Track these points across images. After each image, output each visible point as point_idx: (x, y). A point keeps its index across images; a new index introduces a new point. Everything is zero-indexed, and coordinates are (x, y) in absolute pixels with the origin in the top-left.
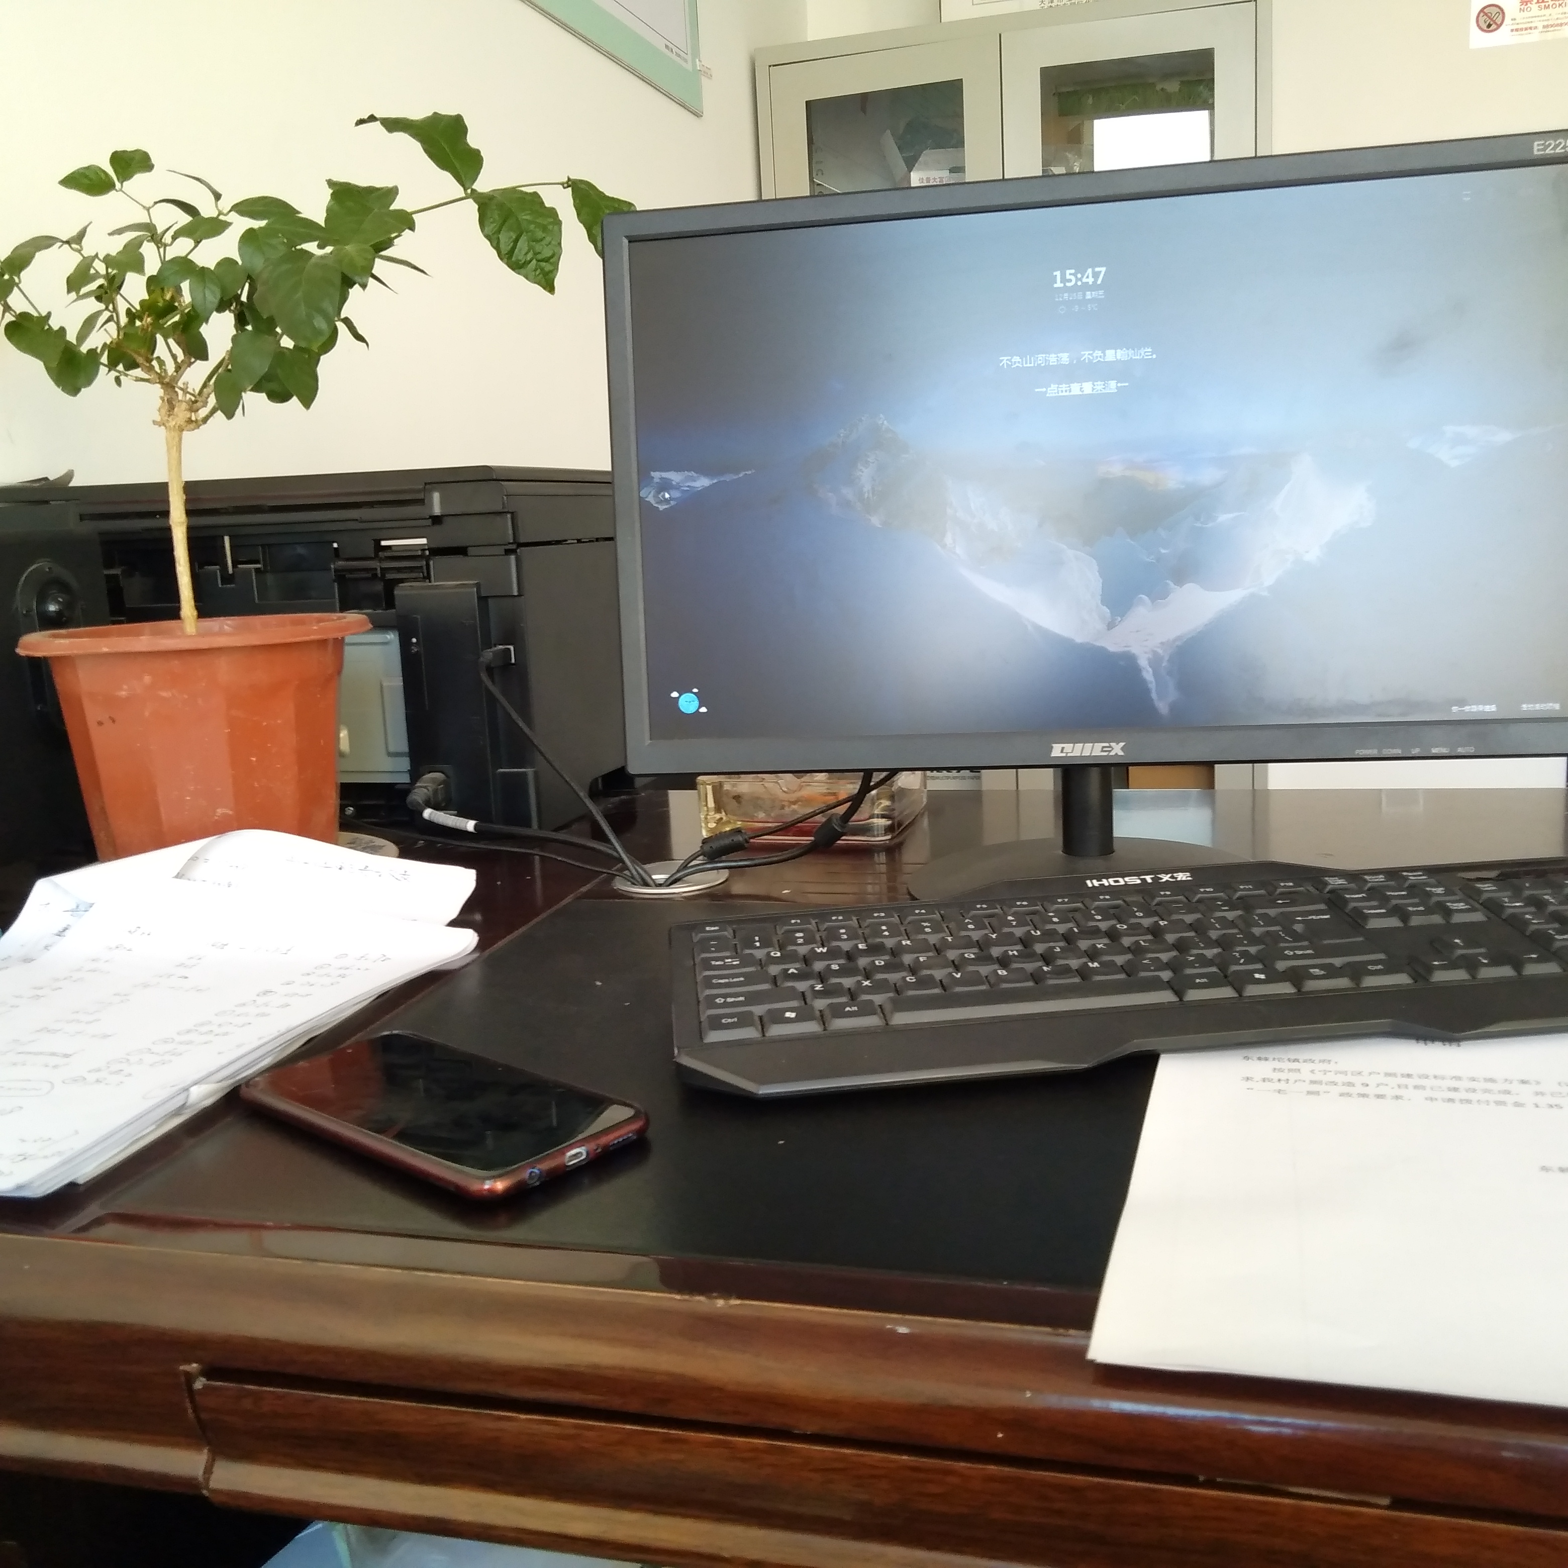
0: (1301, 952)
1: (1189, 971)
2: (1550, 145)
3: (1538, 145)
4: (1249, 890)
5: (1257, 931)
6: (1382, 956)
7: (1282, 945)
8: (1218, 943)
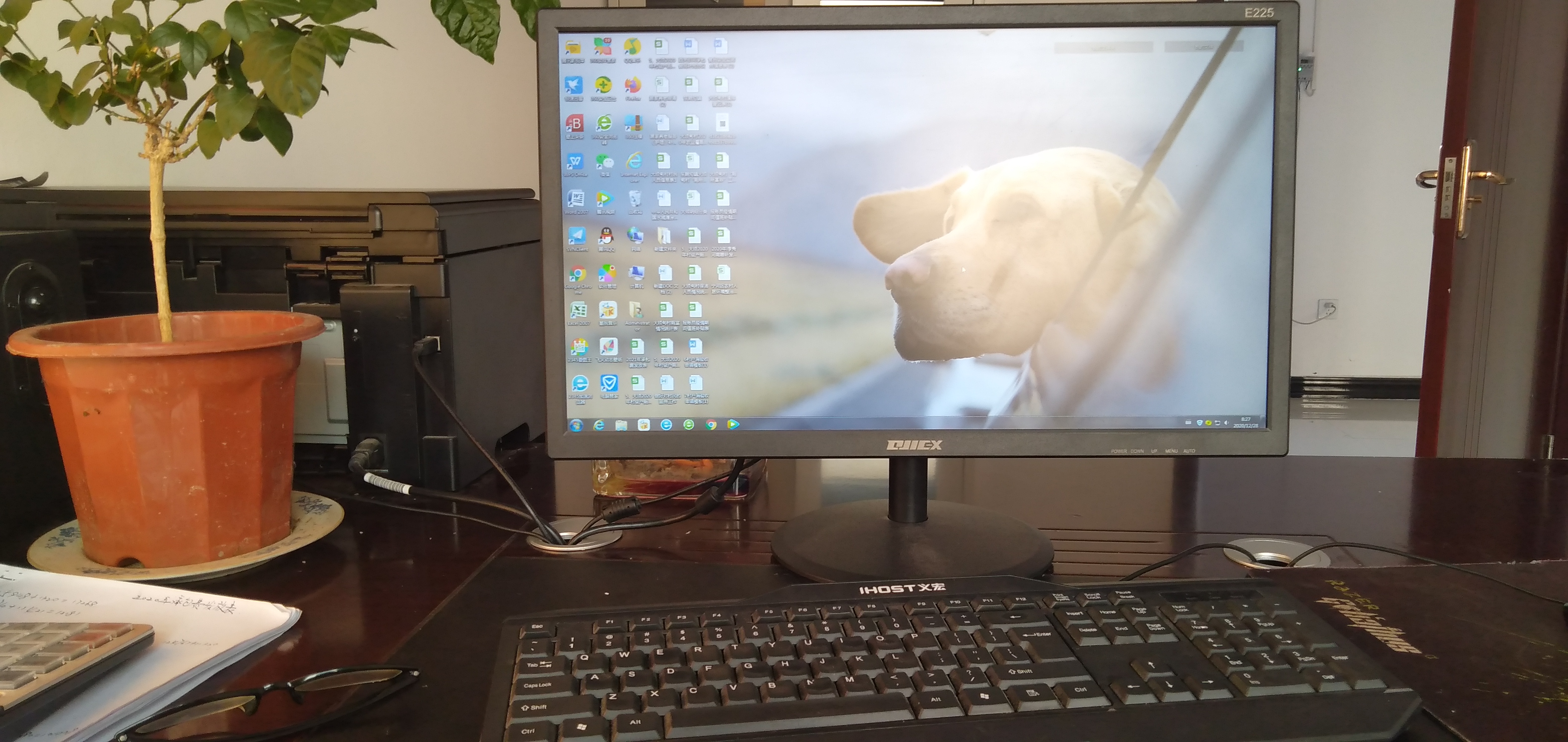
0: (1022, 672)
1: (927, 689)
2: (1256, 11)
3: (1249, 11)
4: (990, 603)
5: (990, 647)
6: (1087, 678)
7: (1008, 663)
8: (957, 659)
